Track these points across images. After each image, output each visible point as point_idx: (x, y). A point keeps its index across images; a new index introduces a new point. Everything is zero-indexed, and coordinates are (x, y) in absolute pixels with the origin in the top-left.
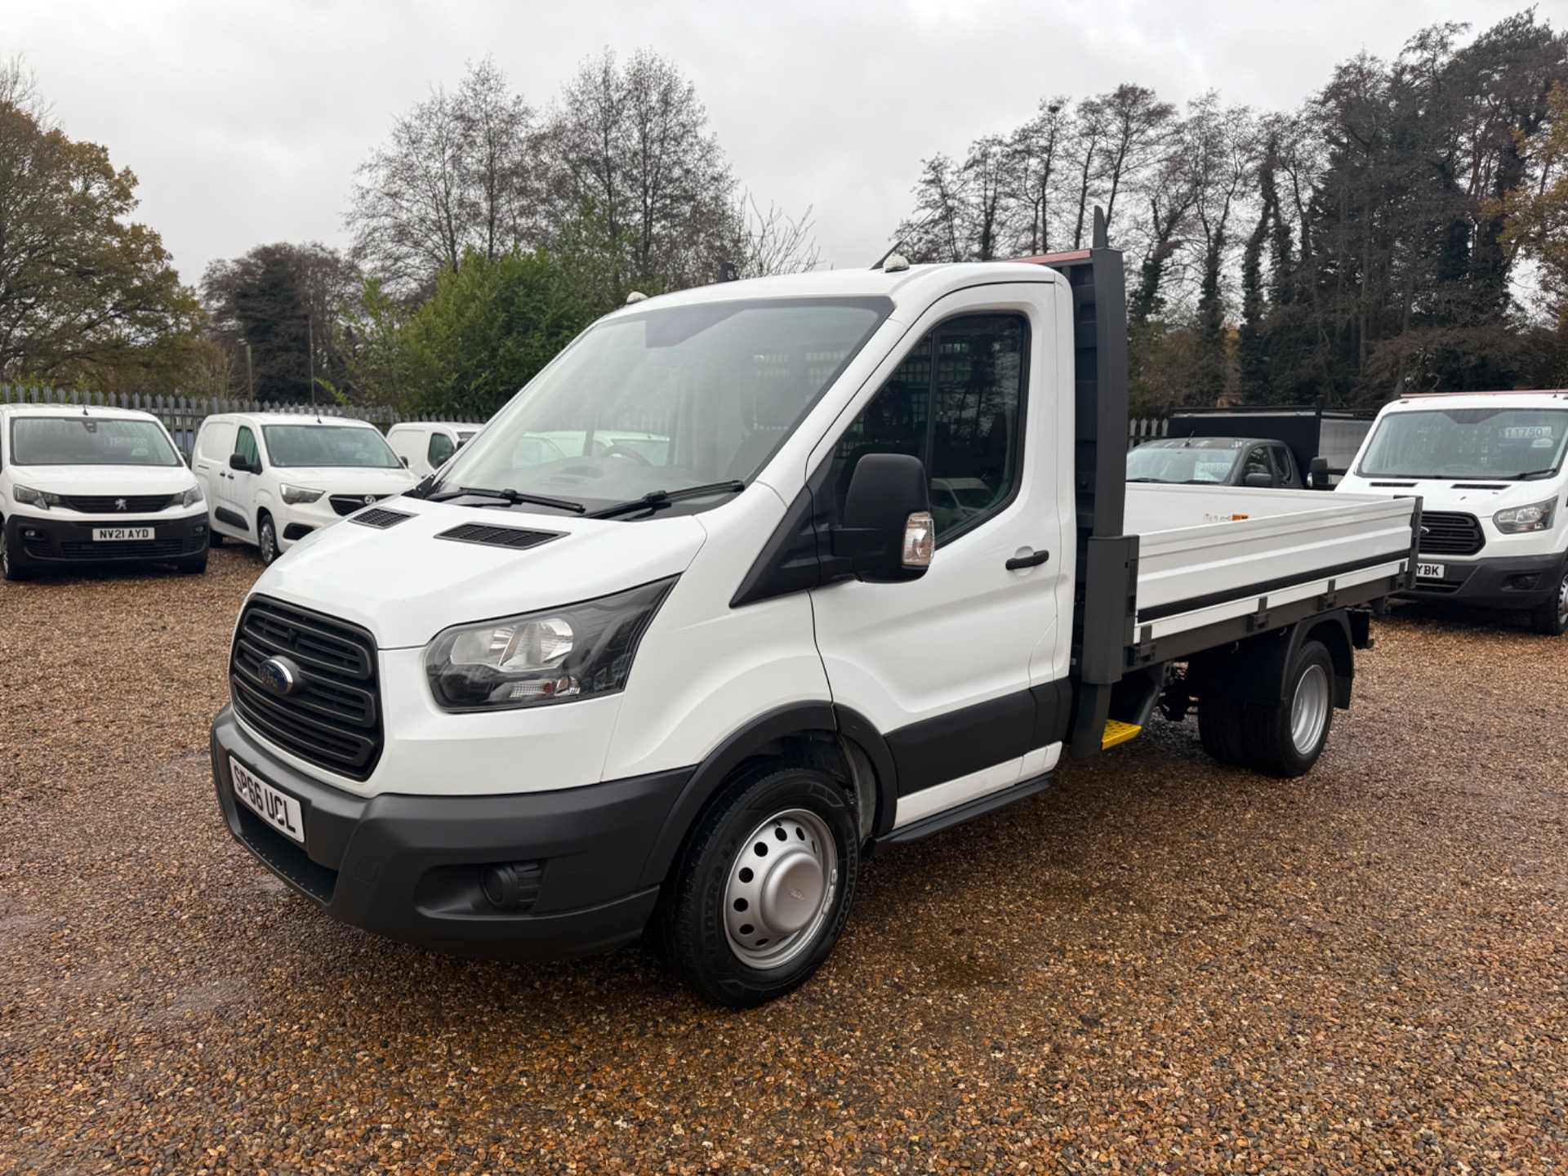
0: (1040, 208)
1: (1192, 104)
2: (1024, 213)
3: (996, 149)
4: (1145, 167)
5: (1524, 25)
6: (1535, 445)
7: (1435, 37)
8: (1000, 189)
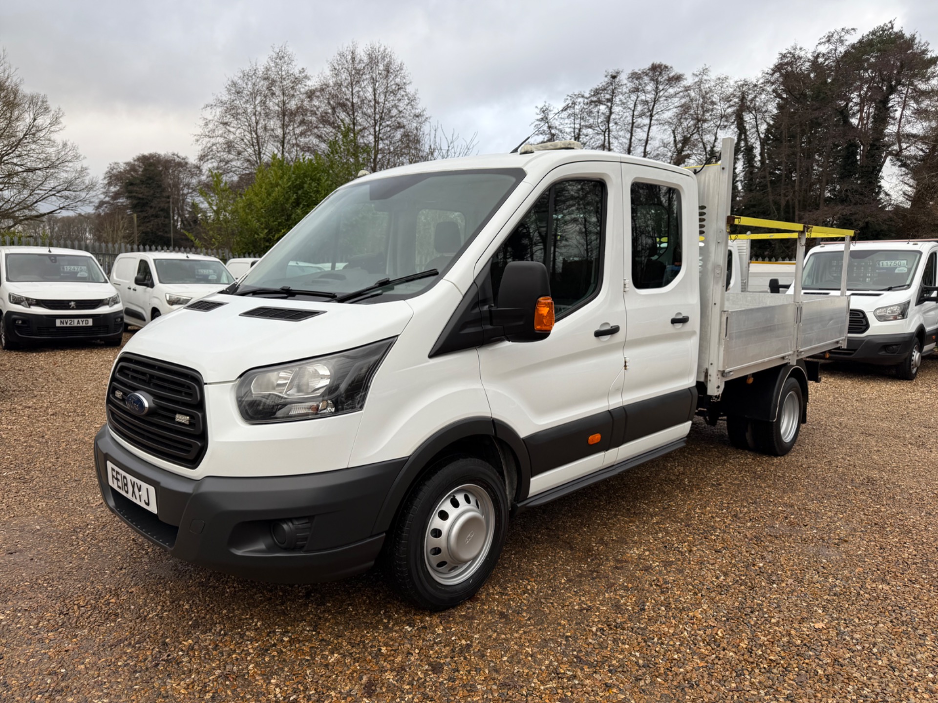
0: (606, 135)
1: (694, 74)
2: (598, 137)
3: (581, 100)
4: (668, 111)
5: (888, 30)
6: (896, 271)
7: (836, 36)
8: (583, 123)
